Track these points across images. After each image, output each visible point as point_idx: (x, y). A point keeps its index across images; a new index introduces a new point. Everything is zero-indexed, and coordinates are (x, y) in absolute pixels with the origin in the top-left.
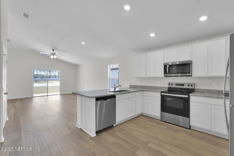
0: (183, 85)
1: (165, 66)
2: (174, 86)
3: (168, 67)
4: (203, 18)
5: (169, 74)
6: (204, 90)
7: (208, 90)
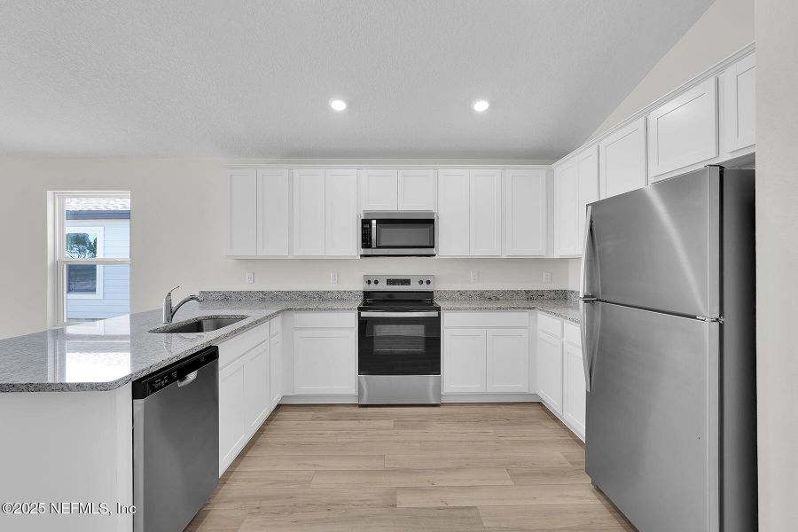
0: (407, 282)
1: (366, 223)
2: (383, 287)
3: (374, 226)
4: (481, 106)
5: (378, 247)
6: (453, 292)
7: (461, 293)
